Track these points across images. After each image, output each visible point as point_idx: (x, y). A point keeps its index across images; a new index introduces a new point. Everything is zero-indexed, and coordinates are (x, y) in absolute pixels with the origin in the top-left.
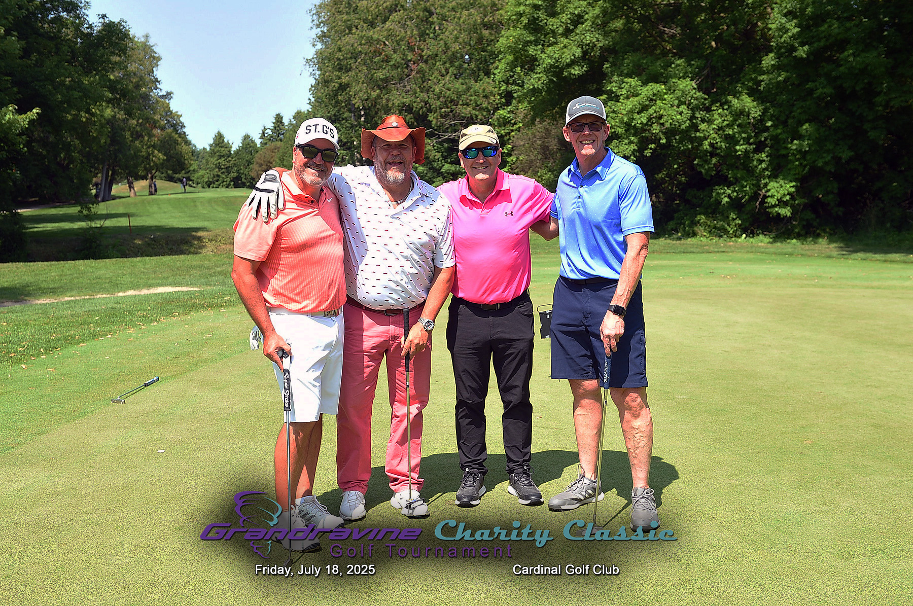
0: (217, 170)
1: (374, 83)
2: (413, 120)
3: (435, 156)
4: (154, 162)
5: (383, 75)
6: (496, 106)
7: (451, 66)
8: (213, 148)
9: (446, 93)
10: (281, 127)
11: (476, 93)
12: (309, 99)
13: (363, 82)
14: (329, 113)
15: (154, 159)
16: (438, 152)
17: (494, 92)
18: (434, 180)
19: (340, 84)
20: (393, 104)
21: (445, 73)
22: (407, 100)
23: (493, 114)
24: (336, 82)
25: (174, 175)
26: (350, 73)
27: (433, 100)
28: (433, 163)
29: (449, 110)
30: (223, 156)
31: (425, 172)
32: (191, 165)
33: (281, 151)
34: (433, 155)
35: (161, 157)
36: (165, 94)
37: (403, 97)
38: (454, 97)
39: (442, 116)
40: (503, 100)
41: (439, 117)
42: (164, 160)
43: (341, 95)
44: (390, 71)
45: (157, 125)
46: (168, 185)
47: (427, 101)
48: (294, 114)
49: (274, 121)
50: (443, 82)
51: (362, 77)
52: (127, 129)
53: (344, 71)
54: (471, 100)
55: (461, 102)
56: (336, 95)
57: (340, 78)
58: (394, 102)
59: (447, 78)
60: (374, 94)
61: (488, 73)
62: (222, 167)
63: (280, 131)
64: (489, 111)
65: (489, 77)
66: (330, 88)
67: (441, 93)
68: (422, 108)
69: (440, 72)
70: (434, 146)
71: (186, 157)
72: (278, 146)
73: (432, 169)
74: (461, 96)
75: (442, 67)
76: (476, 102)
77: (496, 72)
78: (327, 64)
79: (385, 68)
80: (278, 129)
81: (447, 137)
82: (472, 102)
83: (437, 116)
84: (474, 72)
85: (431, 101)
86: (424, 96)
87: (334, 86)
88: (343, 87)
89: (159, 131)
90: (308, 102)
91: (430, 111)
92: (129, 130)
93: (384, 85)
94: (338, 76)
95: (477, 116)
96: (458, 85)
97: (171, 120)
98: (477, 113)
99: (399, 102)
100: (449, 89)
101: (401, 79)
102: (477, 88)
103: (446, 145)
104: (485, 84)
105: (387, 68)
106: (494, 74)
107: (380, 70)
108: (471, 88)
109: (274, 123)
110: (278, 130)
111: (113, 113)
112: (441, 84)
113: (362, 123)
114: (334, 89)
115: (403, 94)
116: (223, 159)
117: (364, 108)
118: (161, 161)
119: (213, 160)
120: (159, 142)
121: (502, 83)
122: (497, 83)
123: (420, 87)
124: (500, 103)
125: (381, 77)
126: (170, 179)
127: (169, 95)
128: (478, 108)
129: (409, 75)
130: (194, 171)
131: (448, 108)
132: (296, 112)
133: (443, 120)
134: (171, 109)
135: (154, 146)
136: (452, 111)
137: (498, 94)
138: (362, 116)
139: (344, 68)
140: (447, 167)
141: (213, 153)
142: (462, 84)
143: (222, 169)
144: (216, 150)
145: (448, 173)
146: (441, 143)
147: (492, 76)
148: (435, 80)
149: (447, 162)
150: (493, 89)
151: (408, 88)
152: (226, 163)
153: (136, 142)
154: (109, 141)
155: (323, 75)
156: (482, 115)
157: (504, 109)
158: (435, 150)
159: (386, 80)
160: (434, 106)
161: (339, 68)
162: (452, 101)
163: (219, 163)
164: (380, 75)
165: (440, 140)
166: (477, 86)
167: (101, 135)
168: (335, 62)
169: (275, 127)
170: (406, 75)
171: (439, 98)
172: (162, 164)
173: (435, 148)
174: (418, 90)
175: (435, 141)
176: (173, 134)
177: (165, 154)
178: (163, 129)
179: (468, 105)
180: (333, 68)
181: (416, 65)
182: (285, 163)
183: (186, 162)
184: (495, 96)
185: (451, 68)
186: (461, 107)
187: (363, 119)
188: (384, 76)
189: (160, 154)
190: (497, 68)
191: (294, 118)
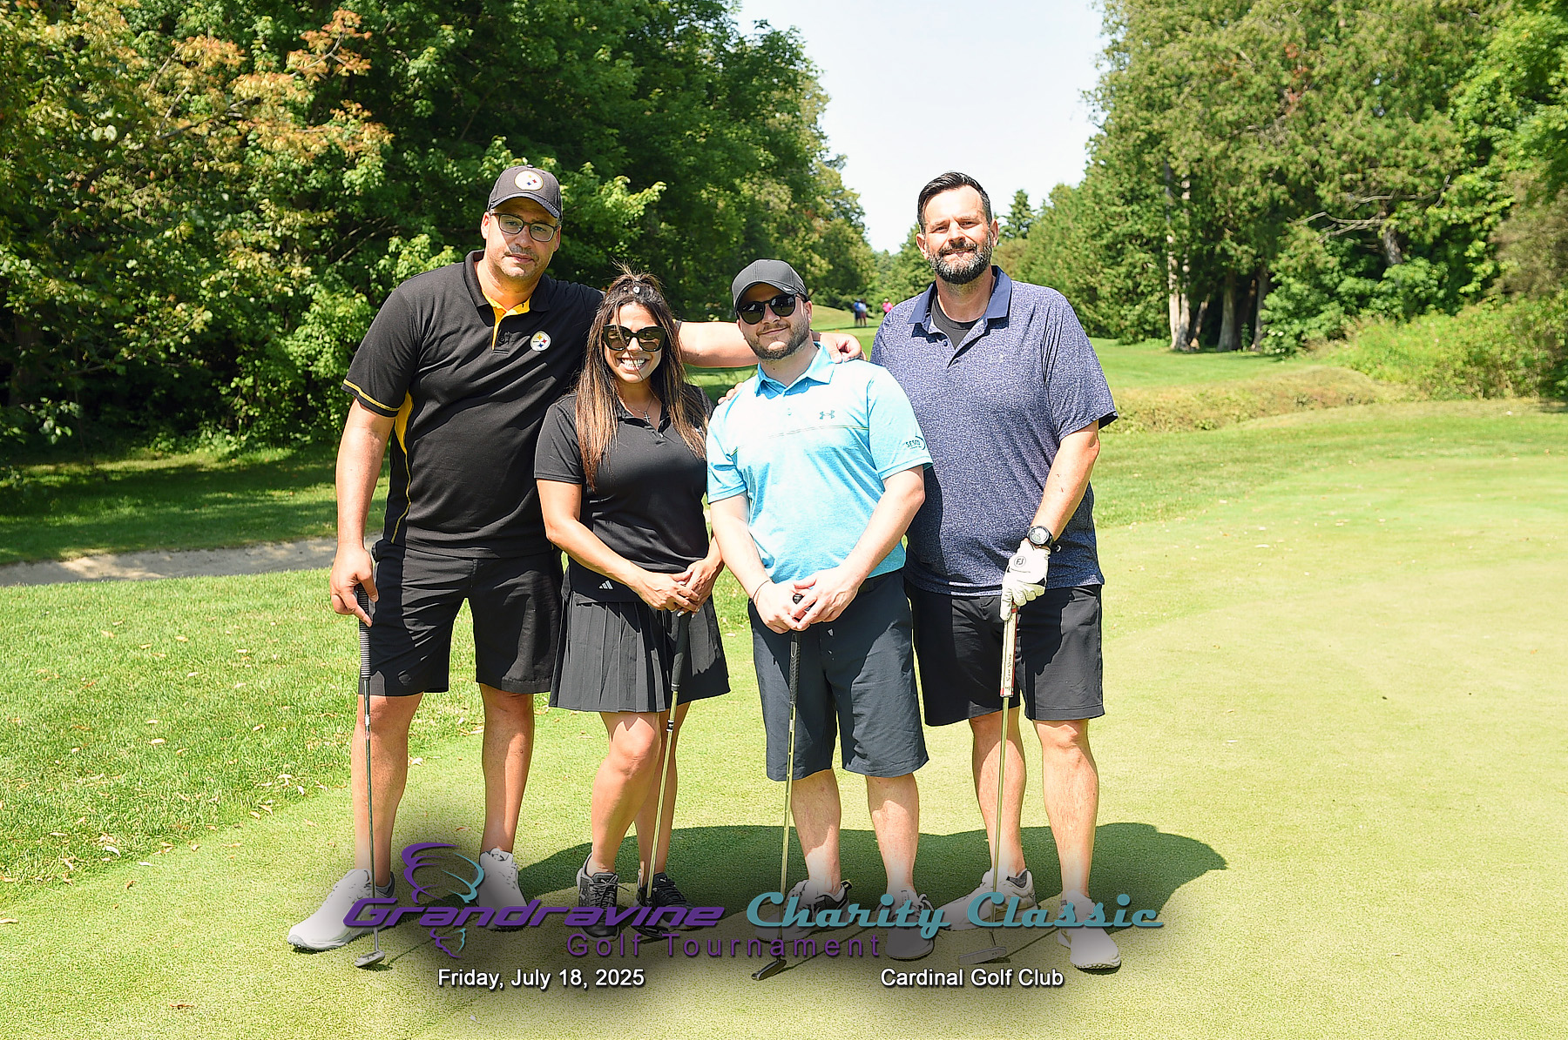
0: (911, 288)
1: (1214, 130)
2: (1287, 196)
3: (1327, 262)
4: (812, 274)
5: (1234, 114)
6: (1456, 167)
7: (1368, 95)
8: (906, 251)
9: (1355, 145)
10: (1025, 213)
11: (1417, 144)
12: (1087, 162)
13: (1196, 128)
14: (1121, 186)
15: (813, 269)
16: (1333, 255)
17: (1453, 142)
18: (1322, 308)
19: (1150, 134)
20: (1251, 167)
21: (1354, 107)
22: (1277, 160)
23: (1450, 182)
24: (1143, 131)
25: (840, 297)
26: (1169, 113)
27: (1328, 158)
28: (1322, 277)
29: (1359, 176)
30: (923, 265)
31: (1306, 293)
32: (872, 279)
33: (1026, 255)
34: (1323, 260)
35: (824, 265)
36: (834, 159)
37: (1270, 154)
38: (1371, 152)
39: (1344, 188)
40: (1473, 156)
41: (1338, 190)
42: (829, 271)
43: (1149, 153)
44: (1247, 107)
45: (820, 211)
46: (829, 314)
47: (1317, 161)
48: (1051, 191)
49: (1013, 203)
50: (1351, 124)
51: (1193, 119)
52: (771, 219)
53: (1157, 109)
54: (1405, 157)
55: (1384, 162)
56: (1139, 154)
57: (1149, 123)
58: (1253, 163)
59: (1359, 116)
60: (1215, 151)
61: (1441, 105)
62: (921, 283)
63: (1022, 221)
64: (1440, 177)
65: (1444, 112)
66: (1131, 141)
67: (1345, 145)
68: (1305, 173)
69: (1346, 105)
70: (1324, 244)
71: (866, 266)
72: (1019, 246)
73: (1320, 286)
74: (1385, 149)
75: (1349, 95)
76: (1415, 161)
77: (1460, 101)
78: (1126, 99)
79: (1236, 103)
80: (1020, 216)
81: (1352, 227)
82: (1407, 161)
83: (1336, 187)
84: (1409, 104)
85: (1325, 161)
86: (1310, 152)
87: (1138, 137)
88: (1153, 140)
89: (822, 222)
90: (1085, 166)
91: (1321, 177)
92: (775, 221)
93: (1234, 133)
94: (1145, 119)
95: (1415, 187)
96: (1379, 129)
97: (841, 202)
98: (1417, 181)
99: (1262, 163)
100: (1361, 138)
101: (1268, 121)
102: (1418, 133)
103: (1349, 242)
104: (1438, 126)
105: (1242, 102)
106: (1455, 107)
107: (1229, 106)
108: (1406, 134)
109: (1012, 206)
110: (1019, 219)
111: (751, 192)
112: (1347, 129)
113: (1185, 203)
114: (1138, 142)
115: (1271, 148)
116: (923, 269)
117: (1192, 176)
118: (824, 273)
119: (906, 271)
120: (822, 240)
121: (1472, 123)
122: (1462, 123)
123: (1303, 135)
124: (1465, 162)
125: (1231, 118)
126: (834, 303)
127: (837, 162)
128: (1419, 171)
129: (1283, 114)
130: (872, 290)
131: (1356, 172)
132: (1054, 186)
133: (1346, 195)
134: (843, 184)
135: (813, 248)
136: (1364, 179)
137: (1462, 145)
138: (1185, 190)
139: (1158, 104)
140: (1349, 283)
141: (905, 259)
142: (1388, 126)
143: (920, 286)
144: (911, 254)
145: (1351, 296)
146: (1341, 238)
147: (1452, 110)
148: (1334, 121)
149: (1350, 275)
150: (1452, 135)
151: (1280, 137)
152: (928, 277)
153: (786, 241)
154: (742, 241)
155: (1120, 118)
156: (1427, 184)
157: (1472, 172)
158: (1327, 251)
159: (1237, 125)
160: (1330, 170)
161: (1149, 105)
162: (1365, 159)
163: (916, 276)
164: (1228, 113)
165: (1338, 232)
166: (1418, 130)
167: (731, 230)
168: (1141, 95)
169: (1014, 214)
170: (1275, 113)
171: (1339, 155)
172: (825, 278)
173: (1328, 247)
174: (1300, 140)
175: (1328, 235)
176: (845, 227)
177: (831, 262)
178: (828, 218)
179: (1397, 166)
180: (1137, 105)
181: (1296, 94)
182: (1032, 276)
183: (865, 274)
184: (1454, 147)
185: (1367, 99)
186: (1385, 170)
187: (1186, 196)
188: (1236, 117)
189: (823, 262)
190: (1461, 94)
191: (1051, 196)
